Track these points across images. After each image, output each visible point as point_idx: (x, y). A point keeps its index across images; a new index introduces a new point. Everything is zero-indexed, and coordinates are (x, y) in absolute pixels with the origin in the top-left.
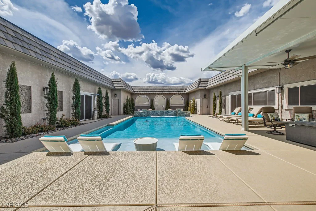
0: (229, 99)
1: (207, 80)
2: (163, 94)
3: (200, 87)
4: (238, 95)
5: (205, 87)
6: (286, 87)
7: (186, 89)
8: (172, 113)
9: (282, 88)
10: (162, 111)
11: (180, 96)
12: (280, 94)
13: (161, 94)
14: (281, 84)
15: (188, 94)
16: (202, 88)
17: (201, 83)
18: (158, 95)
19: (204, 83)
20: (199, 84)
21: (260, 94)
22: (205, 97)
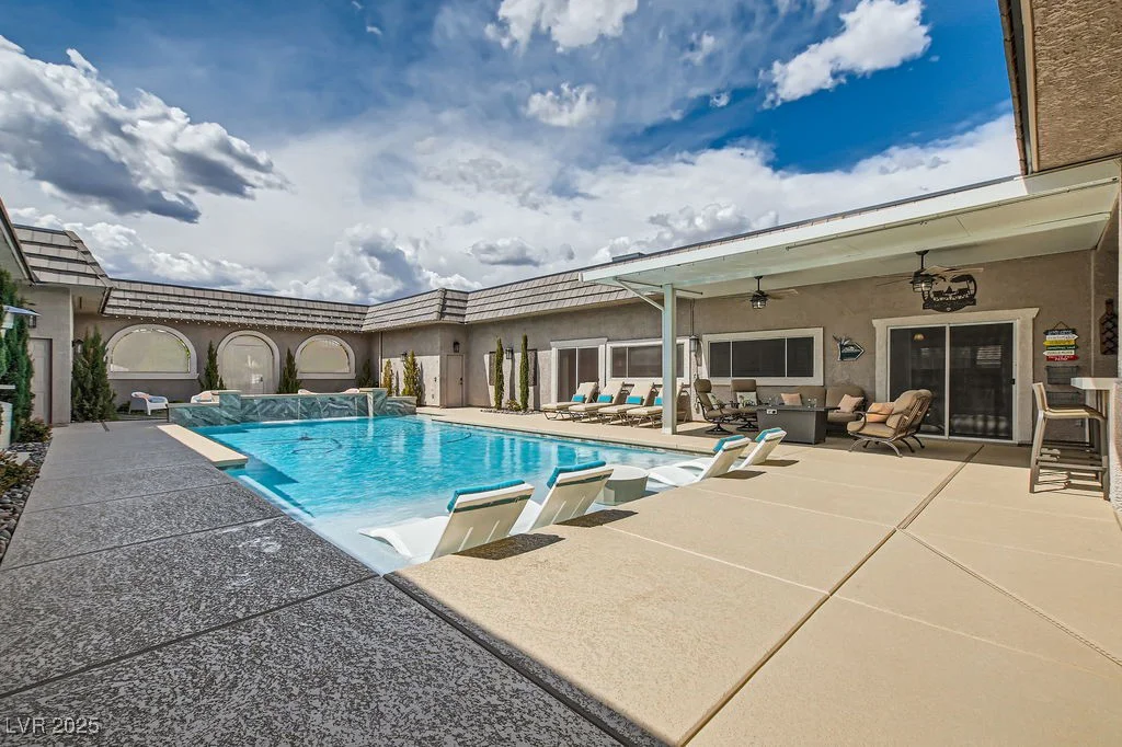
0: (549, 361)
1: (462, 297)
2: (270, 330)
3: (447, 318)
4: (583, 351)
5: (460, 319)
6: (707, 339)
7: (363, 316)
8: (350, 403)
9: (697, 341)
10: (309, 398)
11: (335, 342)
12: (693, 354)
13: (261, 328)
14: (696, 332)
15: (371, 337)
16: (454, 319)
17: (448, 303)
18: (242, 332)
19: (456, 304)
20: (444, 306)
21: (648, 352)
22: (455, 351)
